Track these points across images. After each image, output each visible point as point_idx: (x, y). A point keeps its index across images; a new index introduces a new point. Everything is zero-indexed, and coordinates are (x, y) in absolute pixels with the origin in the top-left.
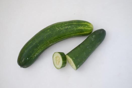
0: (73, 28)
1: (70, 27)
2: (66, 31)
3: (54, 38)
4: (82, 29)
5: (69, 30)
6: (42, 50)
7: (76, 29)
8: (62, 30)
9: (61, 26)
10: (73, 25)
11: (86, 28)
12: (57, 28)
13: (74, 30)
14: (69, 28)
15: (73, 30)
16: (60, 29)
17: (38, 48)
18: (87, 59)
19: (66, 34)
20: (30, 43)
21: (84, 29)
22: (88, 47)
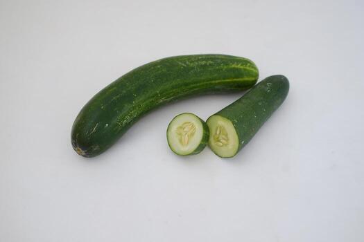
0: (219, 64)
1: (210, 62)
2: (202, 69)
3: (174, 83)
4: (240, 69)
5: (210, 69)
6: (139, 112)
7: (225, 67)
8: (193, 68)
9: (189, 59)
10: (218, 58)
11: (248, 68)
12: (180, 63)
13: (222, 70)
14: (208, 64)
15: (219, 70)
16: (188, 65)
17: (132, 103)
18: (260, 130)
19: (202, 78)
20: (111, 90)
21: (245, 70)
22: (260, 104)
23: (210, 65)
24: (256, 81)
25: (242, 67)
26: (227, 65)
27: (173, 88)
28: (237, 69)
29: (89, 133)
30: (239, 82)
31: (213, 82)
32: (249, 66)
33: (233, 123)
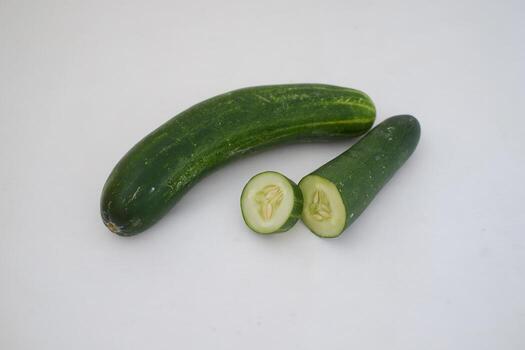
0: (317, 100)
1: (305, 96)
2: (293, 107)
3: (251, 127)
4: (349, 106)
5: (304, 106)
7: (327, 103)
8: (279, 105)
9: (274, 91)
10: (317, 90)
11: (360, 105)
12: (260, 97)
13: (321, 106)
14: (301, 99)
15: (318, 107)
16: (272, 100)
17: (190, 157)
18: (376, 197)
19: (294, 119)
20: (159, 137)
21: (355, 107)
22: (378, 158)
23: (305, 99)
24: (372, 123)
25: (351, 103)
26: (329, 100)
27: (250, 133)
28: (344, 106)
29: (127, 201)
30: (347, 124)
31: (309, 125)
32: (362, 102)
33: (338, 187)
